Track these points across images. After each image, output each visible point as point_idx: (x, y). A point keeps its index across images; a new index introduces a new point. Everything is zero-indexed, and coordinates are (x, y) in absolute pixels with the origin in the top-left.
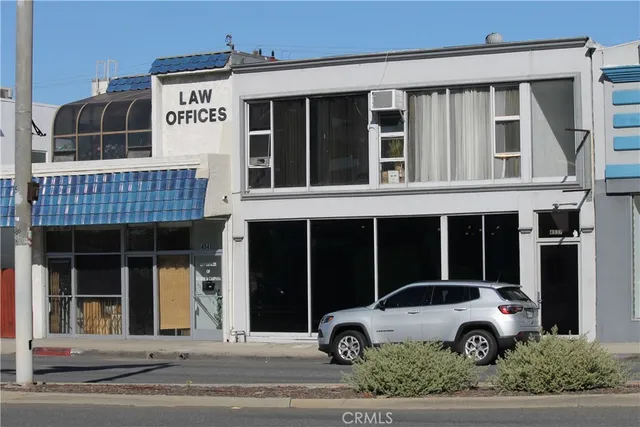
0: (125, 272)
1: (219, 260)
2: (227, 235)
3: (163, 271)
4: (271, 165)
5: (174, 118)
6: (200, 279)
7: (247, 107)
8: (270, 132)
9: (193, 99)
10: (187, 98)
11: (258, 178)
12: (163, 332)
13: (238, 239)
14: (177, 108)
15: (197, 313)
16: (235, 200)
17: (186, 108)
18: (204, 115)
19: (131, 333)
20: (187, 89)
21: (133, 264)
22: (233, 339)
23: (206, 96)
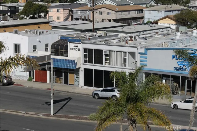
0: (63, 74)
1: (79, 73)
2: (80, 70)
3: (70, 74)
4: (88, 59)
5: (72, 49)
6: (76, 76)
7: (84, 49)
8: (88, 54)
9: (75, 46)
10: (74, 46)
11: (85, 61)
12: (69, 84)
13: (82, 71)
14: (72, 48)
15: (75, 82)
16: (82, 64)
17: (74, 48)
18: (77, 49)
19: (64, 84)
20: (74, 44)
21: (64, 72)
22: (81, 87)
23: (77, 46)
